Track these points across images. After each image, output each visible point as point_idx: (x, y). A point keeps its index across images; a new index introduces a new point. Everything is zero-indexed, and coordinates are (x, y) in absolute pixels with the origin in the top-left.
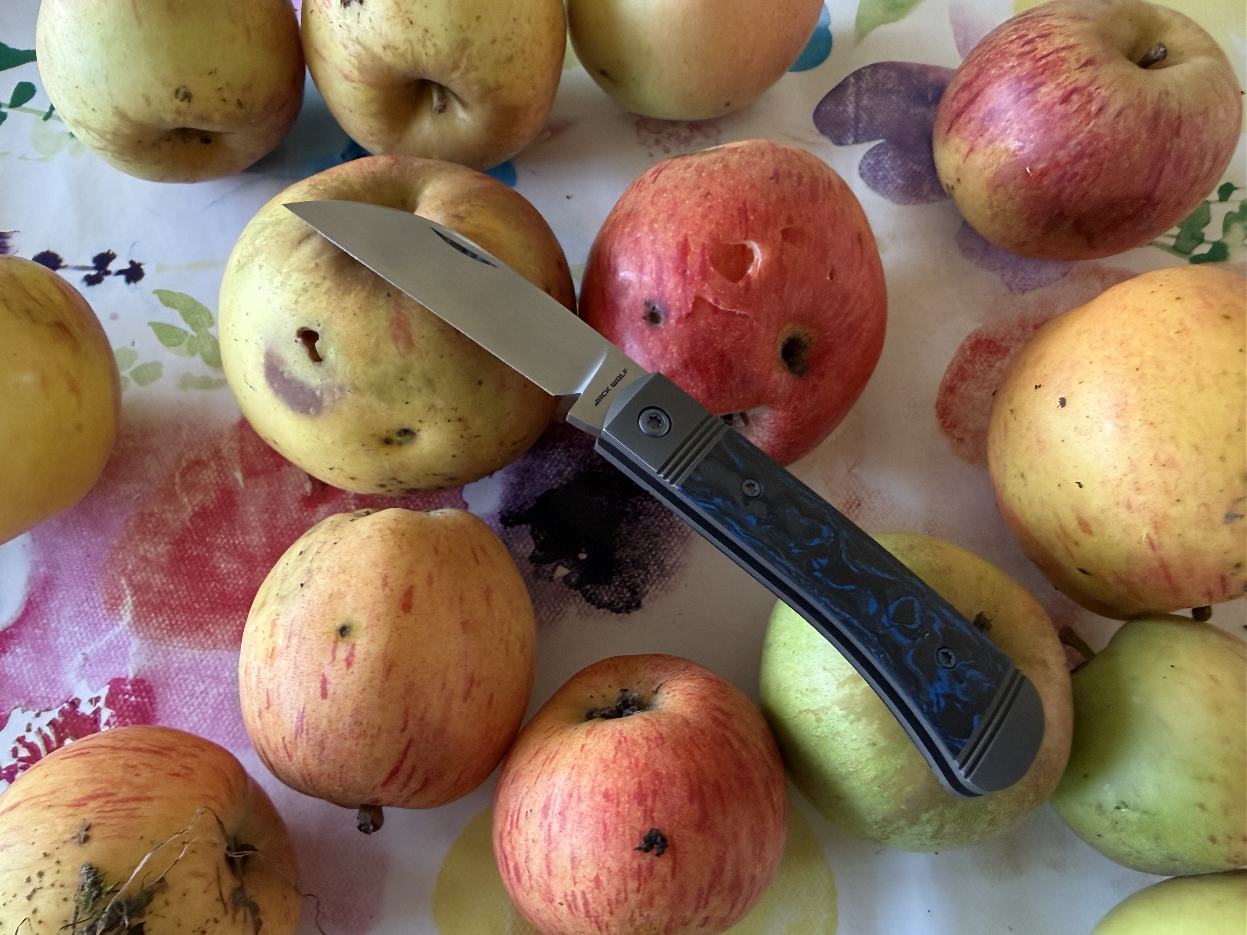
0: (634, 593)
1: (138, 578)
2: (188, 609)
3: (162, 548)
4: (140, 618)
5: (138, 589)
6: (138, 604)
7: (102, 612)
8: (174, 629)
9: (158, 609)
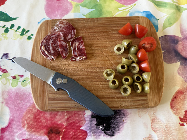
0: (113, 133)
1: (28, 121)
2: (36, 127)
3: (32, 116)
4: (28, 128)
5: (28, 123)
6: (28, 126)
7: (21, 126)
8: (33, 131)
9: (31, 127)
